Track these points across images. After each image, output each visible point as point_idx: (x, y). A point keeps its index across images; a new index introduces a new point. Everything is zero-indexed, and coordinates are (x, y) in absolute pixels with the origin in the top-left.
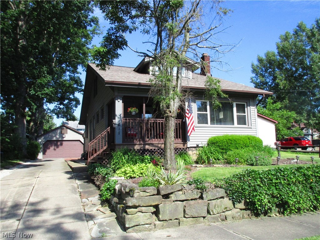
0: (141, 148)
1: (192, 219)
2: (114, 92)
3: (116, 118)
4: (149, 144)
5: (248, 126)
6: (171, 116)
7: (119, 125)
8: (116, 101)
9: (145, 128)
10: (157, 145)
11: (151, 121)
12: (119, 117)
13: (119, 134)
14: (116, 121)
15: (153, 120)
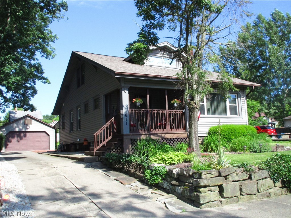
0: (147, 138)
1: (246, 196)
2: (120, 83)
3: (124, 108)
4: (153, 134)
5: (239, 116)
6: (196, 108)
7: (126, 115)
8: (123, 92)
9: (149, 118)
10: (161, 135)
11: (154, 112)
12: (126, 107)
13: (126, 124)
14: (124, 111)
15: (156, 111)
